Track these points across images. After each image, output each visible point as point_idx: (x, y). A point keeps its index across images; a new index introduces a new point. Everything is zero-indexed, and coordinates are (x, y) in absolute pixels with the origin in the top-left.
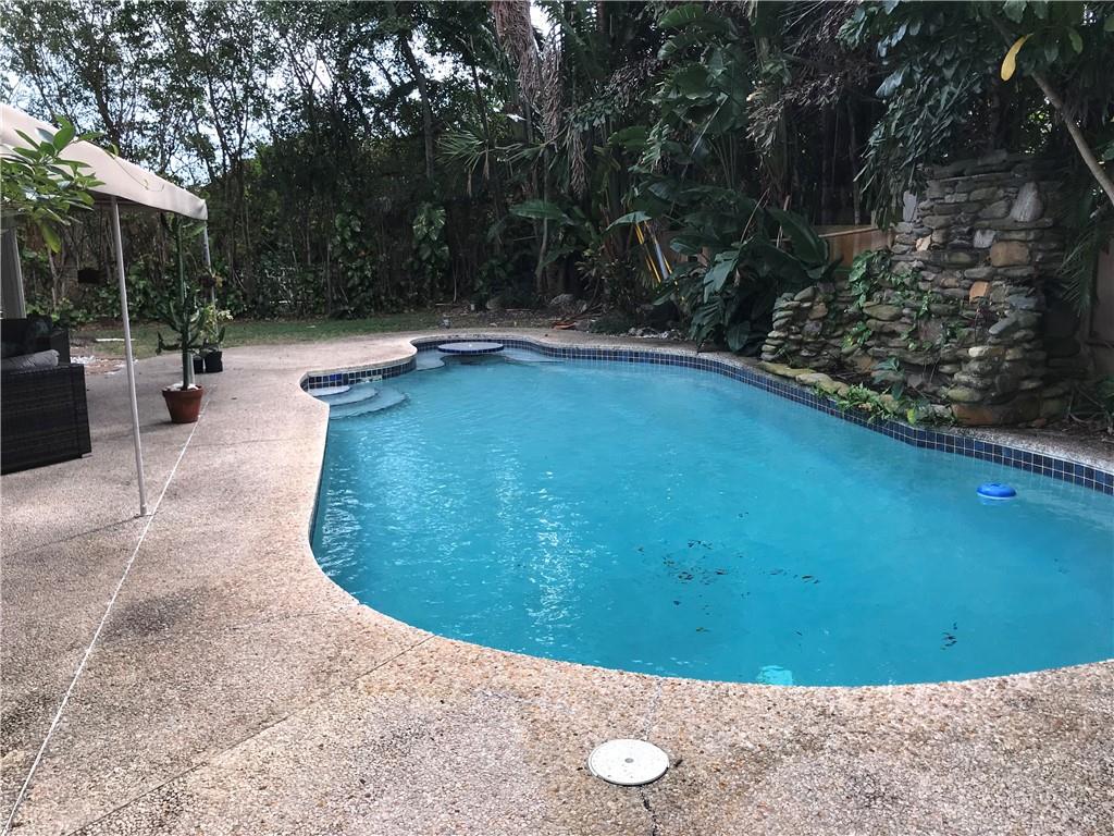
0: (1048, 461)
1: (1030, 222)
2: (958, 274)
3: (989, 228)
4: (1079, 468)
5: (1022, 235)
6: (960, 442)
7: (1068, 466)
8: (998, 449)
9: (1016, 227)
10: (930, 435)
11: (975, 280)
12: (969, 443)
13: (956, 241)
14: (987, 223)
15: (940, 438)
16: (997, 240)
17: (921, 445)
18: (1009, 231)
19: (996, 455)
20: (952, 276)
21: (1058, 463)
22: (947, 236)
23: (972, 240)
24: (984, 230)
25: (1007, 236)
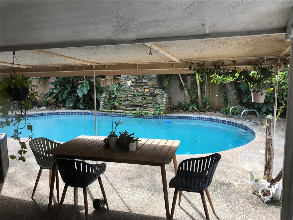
0: (182, 117)
1: (156, 77)
2: (141, 87)
3: (146, 79)
4: (188, 117)
5: (155, 80)
6: (164, 117)
7: (186, 117)
8: (172, 117)
9: (153, 78)
10: (159, 117)
11: (145, 88)
12: (166, 117)
13: (138, 81)
14: (146, 78)
15: (160, 117)
16: (149, 81)
17: (157, 119)
18: (152, 79)
19: (172, 118)
20: (139, 88)
21: (184, 117)
22: (136, 80)
23: (142, 81)
24: (145, 79)
25: (151, 80)
